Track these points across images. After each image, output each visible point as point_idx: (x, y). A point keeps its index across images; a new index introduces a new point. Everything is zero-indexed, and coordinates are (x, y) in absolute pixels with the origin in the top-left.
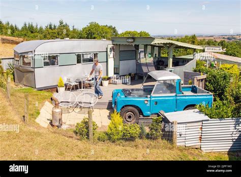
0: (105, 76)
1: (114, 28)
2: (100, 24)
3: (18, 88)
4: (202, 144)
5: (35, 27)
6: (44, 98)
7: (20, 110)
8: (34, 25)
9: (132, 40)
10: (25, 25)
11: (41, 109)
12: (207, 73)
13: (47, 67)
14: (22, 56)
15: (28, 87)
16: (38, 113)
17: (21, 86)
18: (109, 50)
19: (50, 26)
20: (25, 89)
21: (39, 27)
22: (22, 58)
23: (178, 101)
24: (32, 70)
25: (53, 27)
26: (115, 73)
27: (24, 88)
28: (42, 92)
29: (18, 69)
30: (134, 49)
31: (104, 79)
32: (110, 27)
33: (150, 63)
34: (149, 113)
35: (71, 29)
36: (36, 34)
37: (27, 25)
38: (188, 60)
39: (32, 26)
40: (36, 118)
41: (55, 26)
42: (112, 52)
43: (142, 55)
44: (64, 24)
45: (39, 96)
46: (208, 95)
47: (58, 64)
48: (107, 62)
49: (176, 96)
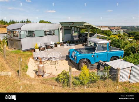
0: (58, 42)
3: (11, 50)
4: (130, 79)
6: (28, 56)
7: (14, 66)
9: (72, 24)
11: (28, 64)
12: (110, 40)
13: (29, 38)
14: (13, 31)
15: (17, 50)
16: (27, 67)
17: (12, 49)
18: (60, 29)
20: (16, 51)
22: (12, 33)
23: (108, 55)
24: (20, 39)
26: (62, 41)
27: (14, 50)
28: (26, 52)
29: (10, 39)
30: (70, 29)
31: (58, 44)
33: (76, 36)
34: (94, 62)
37: (12, 21)
39: (14, 21)
40: (26, 72)
41: (25, 21)
42: (61, 30)
43: (73, 32)
45: (25, 55)
47: (34, 36)
48: (59, 35)
49: (107, 52)
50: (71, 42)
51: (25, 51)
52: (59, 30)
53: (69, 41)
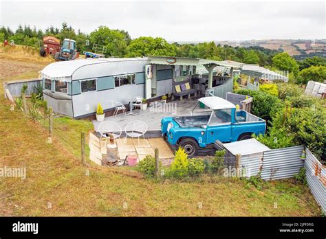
0: (143, 99)
1: (127, 33)
4: (262, 174)
5: (33, 31)
8: (32, 28)
10: (21, 27)
11: (89, 143)
13: (85, 94)
14: (56, 81)
16: (89, 149)
18: (146, 70)
19: (52, 29)
21: (37, 31)
23: (233, 130)
25: (55, 30)
26: (152, 95)
29: (49, 95)
32: (122, 32)
35: (77, 33)
36: (34, 39)
37: (24, 29)
39: (29, 28)
40: (89, 156)
41: (57, 30)
43: (178, 73)
44: (68, 27)
47: (95, 90)
48: (145, 83)
49: (232, 125)
50: (173, 98)
51: (79, 118)
52: (144, 72)
53: (167, 95)
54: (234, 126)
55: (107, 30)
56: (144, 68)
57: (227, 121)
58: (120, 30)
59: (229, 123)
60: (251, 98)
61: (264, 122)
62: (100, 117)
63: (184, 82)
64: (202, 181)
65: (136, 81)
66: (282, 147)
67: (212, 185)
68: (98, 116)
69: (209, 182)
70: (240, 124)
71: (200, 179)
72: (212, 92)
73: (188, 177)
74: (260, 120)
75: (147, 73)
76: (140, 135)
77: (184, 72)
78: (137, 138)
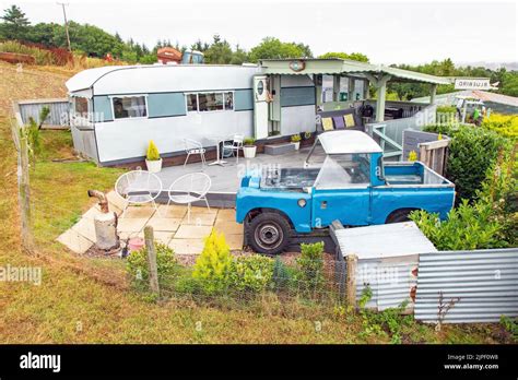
0: (249, 138)
2: (282, 41)
4: (416, 306)
12: (451, 136)
13: (123, 122)
18: (256, 86)
19: (199, 45)
23: (375, 201)
24: (91, 125)
25: (203, 46)
26: (270, 133)
30: (312, 85)
31: (247, 144)
32: (300, 46)
34: (308, 226)
35: (234, 50)
38: (420, 107)
41: (206, 46)
43: (329, 96)
44: (222, 41)
46: (444, 189)
47: (145, 115)
48: (253, 109)
49: (370, 189)
51: (111, 165)
52: (251, 89)
53: (302, 135)
54: (375, 193)
55: (277, 43)
56: (252, 82)
57: (361, 181)
58: (297, 43)
59: (364, 186)
60: (449, 139)
61: (450, 188)
62: (155, 166)
63: (343, 113)
64: (259, 310)
65: (234, 105)
66: (468, 246)
67: (279, 320)
68: (149, 163)
69: (275, 313)
70: (390, 190)
71: (254, 304)
72: (380, 129)
73: (226, 297)
74: (445, 182)
75: (256, 91)
76: (195, 199)
77: (343, 94)
78: (187, 204)
